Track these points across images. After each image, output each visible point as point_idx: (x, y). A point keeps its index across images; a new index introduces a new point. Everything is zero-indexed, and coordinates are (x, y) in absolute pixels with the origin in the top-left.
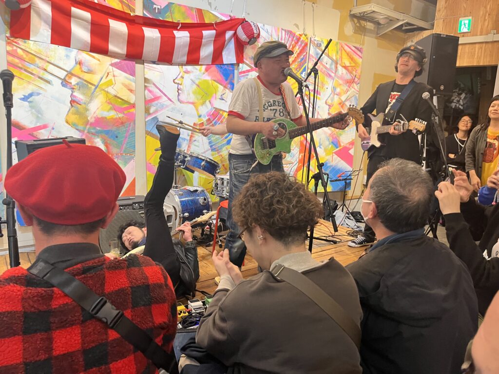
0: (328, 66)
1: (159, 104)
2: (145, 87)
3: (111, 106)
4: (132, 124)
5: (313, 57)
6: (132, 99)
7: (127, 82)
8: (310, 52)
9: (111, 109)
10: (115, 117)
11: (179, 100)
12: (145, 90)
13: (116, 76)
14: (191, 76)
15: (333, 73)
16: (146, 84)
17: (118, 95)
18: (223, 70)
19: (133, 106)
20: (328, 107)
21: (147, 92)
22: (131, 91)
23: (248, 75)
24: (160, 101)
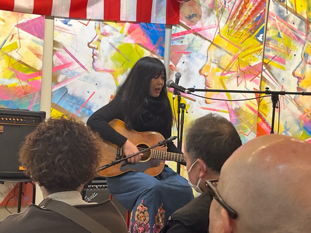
0: (296, 27)
1: (69, 72)
2: (54, 51)
3: (13, 72)
4: (37, 94)
5: (273, 15)
6: (38, 64)
7: (34, 45)
8: (270, 10)
9: (13, 76)
10: (18, 85)
11: (93, 67)
12: (53, 55)
13: (22, 39)
14: (111, 39)
15: (303, 35)
16: (55, 48)
17: (23, 61)
18: (151, 32)
19: (39, 73)
20: (297, 80)
21: (55, 57)
22: (38, 55)
23: (183, 38)
24: (71, 68)
